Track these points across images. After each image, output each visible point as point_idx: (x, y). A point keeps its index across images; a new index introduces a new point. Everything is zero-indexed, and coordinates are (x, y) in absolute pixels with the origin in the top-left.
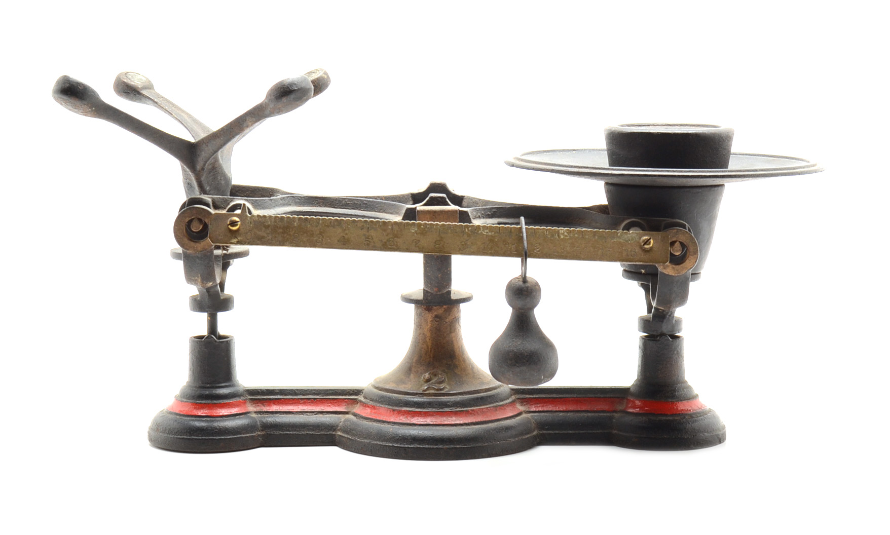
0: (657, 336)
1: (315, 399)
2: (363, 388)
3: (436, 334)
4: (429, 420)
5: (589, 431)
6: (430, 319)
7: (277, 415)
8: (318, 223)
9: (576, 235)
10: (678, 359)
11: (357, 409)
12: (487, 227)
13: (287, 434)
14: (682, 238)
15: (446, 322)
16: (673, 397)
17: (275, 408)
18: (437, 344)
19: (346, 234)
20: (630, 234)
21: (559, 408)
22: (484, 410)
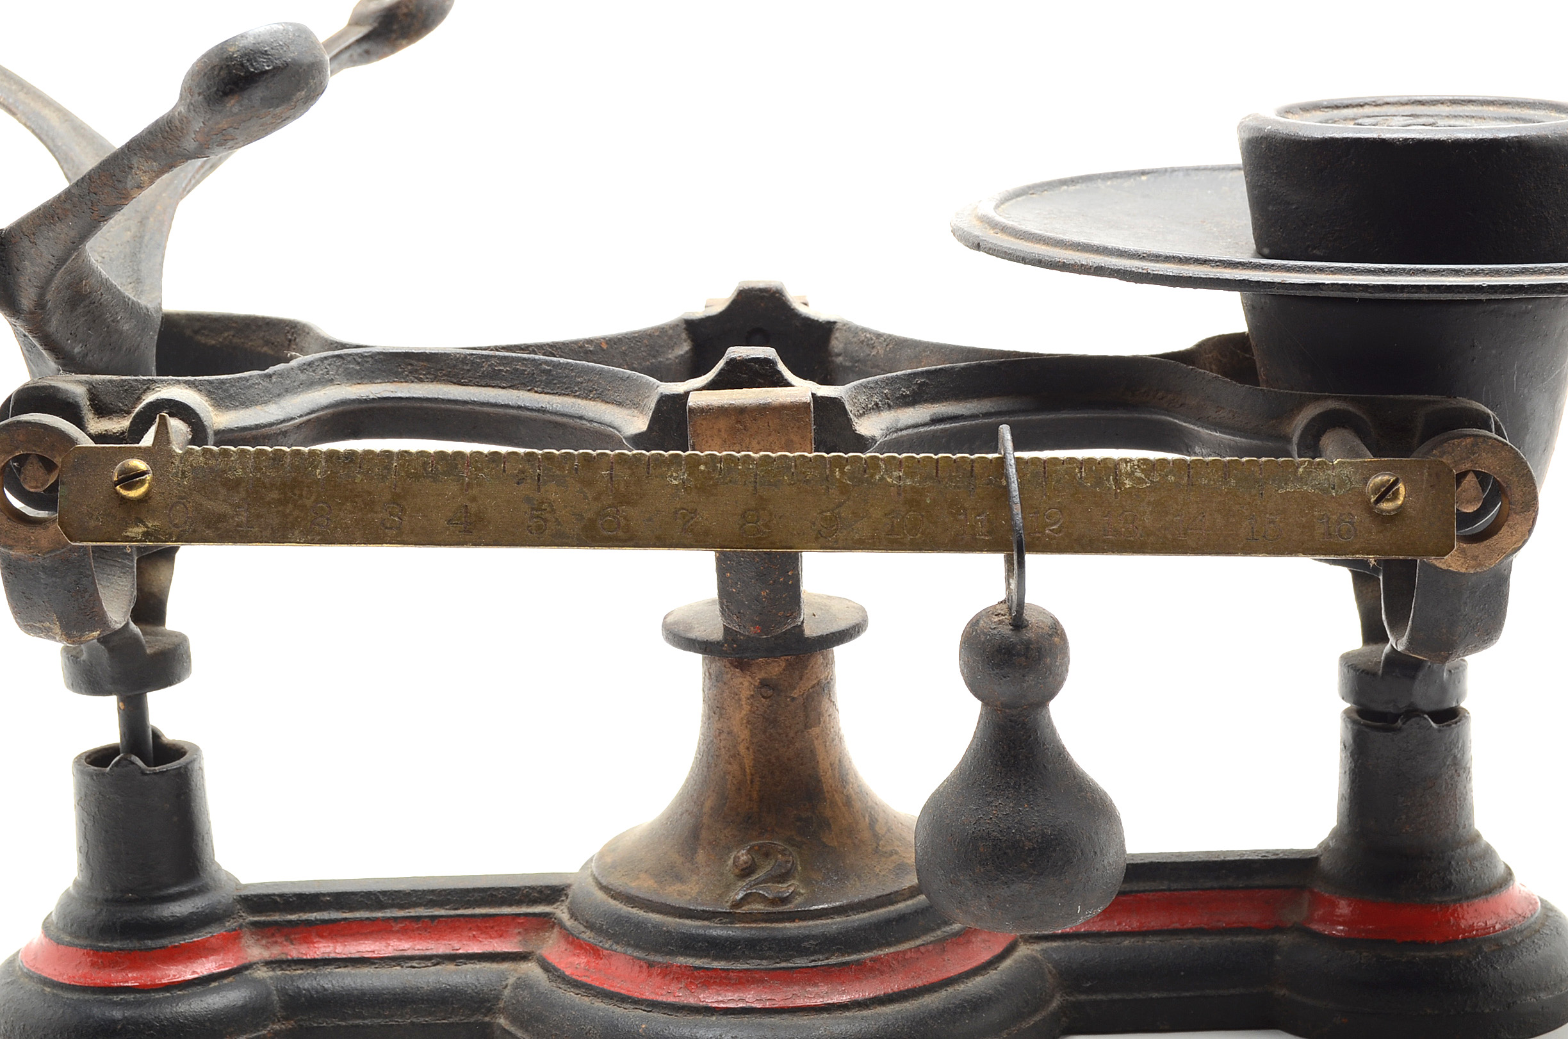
0: (1395, 718)
1: (433, 918)
2: (569, 882)
3: (765, 732)
4: (750, 998)
5: (1208, 992)
6: (745, 693)
7: (328, 970)
8: (388, 468)
9: (1171, 478)
10: (1456, 778)
11: (552, 948)
12: (901, 461)
13: (357, 1026)
14: (1488, 463)
15: (793, 699)
16: (1447, 886)
17: (324, 949)
18: (769, 761)
19: (474, 499)
20: (1334, 467)
21: (1119, 924)
22: (908, 955)
